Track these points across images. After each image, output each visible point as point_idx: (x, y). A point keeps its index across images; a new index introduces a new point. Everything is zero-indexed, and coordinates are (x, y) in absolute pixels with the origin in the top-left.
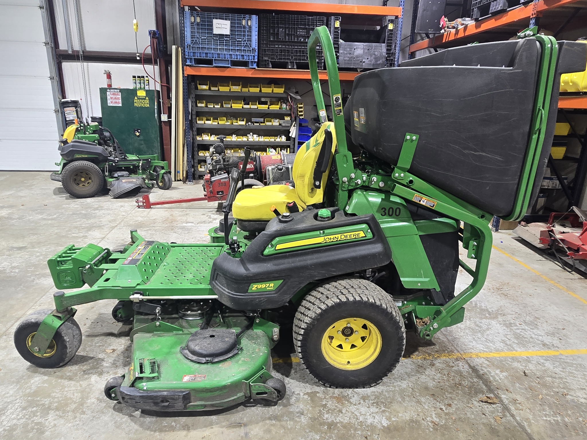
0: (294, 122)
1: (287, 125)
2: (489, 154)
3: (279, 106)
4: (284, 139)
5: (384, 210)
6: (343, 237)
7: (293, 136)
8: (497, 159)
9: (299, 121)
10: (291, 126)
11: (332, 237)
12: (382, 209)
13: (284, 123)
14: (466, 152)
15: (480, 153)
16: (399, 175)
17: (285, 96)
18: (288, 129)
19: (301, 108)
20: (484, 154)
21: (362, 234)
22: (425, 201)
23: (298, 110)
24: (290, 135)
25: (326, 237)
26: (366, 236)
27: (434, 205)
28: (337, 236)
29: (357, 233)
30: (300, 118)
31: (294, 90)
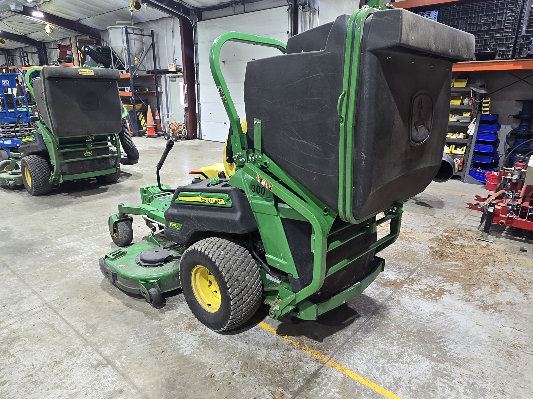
0: (475, 119)
1: (465, 121)
2: (309, 142)
3: (460, 101)
4: (461, 136)
5: (254, 187)
6: (211, 201)
7: (471, 134)
8: (316, 148)
9: (481, 117)
10: (471, 122)
11: (206, 199)
12: (253, 186)
13: (462, 119)
14: (292, 138)
15: (303, 141)
16: (258, 157)
17: (467, 90)
18: (466, 125)
19: (487, 103)
20: (305, 142)
21: (223, 202)
22: (265, 182)
23: (482, 106)
24: (468, 132)
25: (203, 198)
26: (225, 204)
27: (271, 188)
28: (208, 199)
29: (220, 200)
30: (482, 114)
31: (479, 84)
